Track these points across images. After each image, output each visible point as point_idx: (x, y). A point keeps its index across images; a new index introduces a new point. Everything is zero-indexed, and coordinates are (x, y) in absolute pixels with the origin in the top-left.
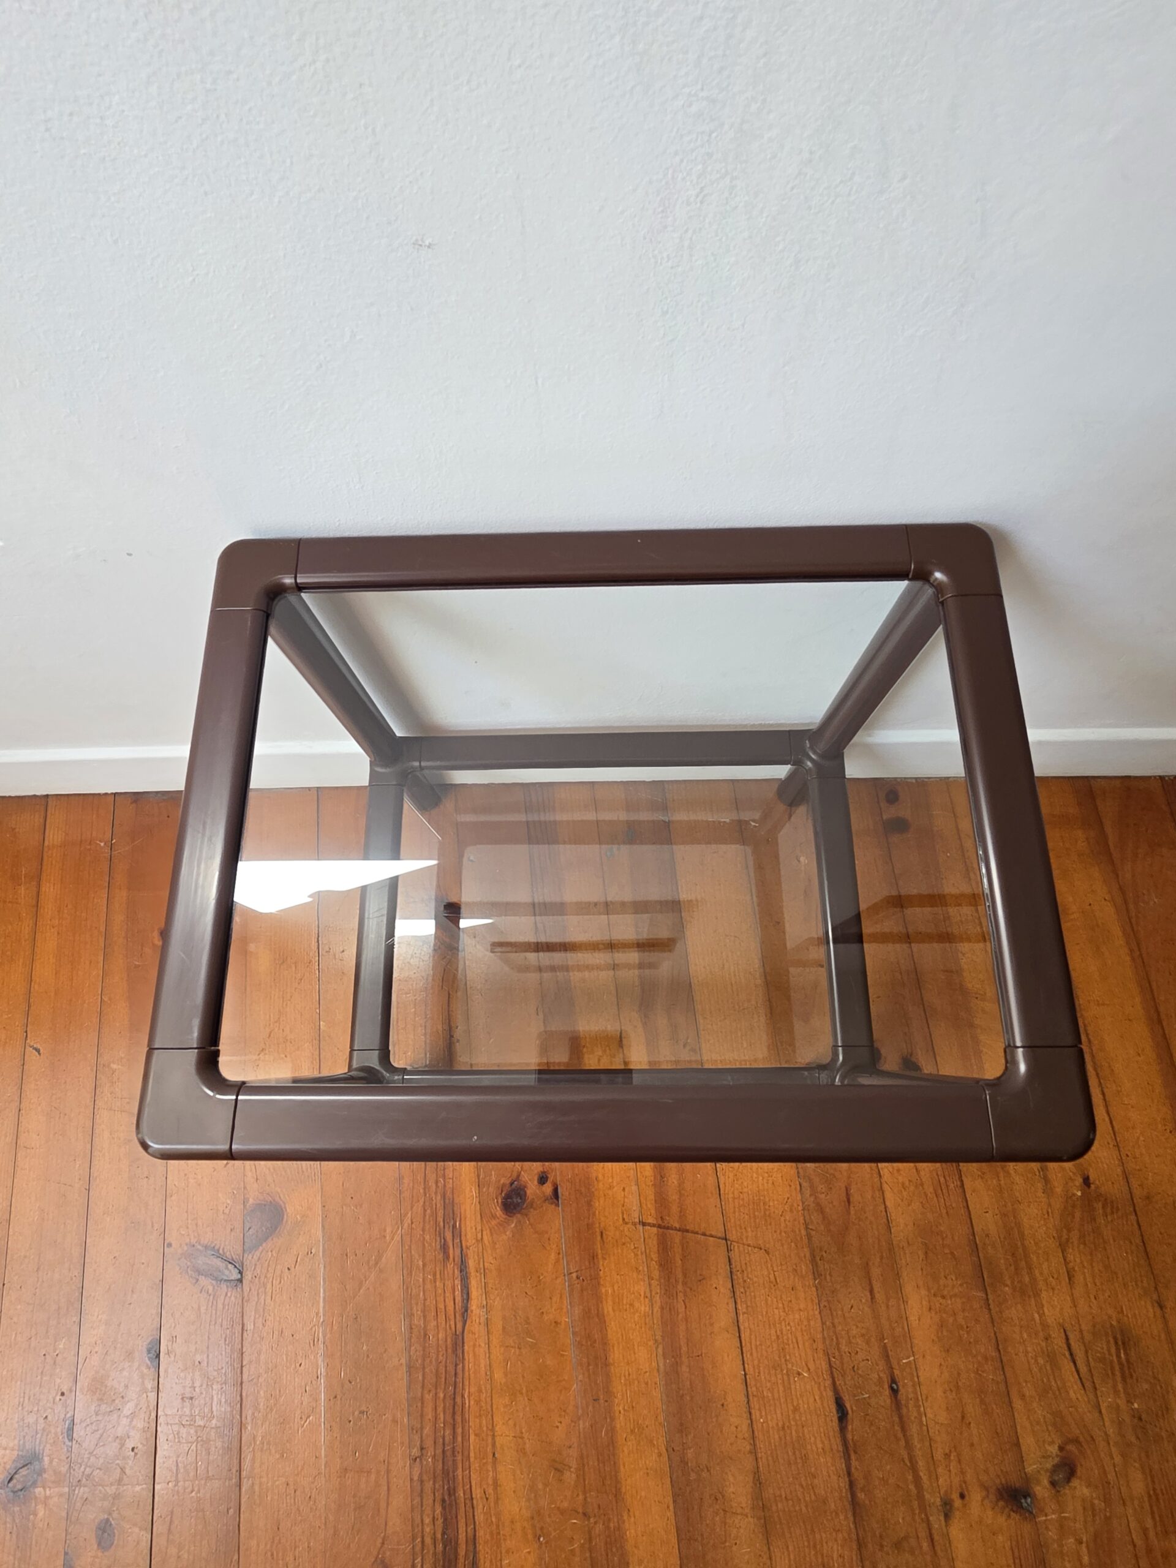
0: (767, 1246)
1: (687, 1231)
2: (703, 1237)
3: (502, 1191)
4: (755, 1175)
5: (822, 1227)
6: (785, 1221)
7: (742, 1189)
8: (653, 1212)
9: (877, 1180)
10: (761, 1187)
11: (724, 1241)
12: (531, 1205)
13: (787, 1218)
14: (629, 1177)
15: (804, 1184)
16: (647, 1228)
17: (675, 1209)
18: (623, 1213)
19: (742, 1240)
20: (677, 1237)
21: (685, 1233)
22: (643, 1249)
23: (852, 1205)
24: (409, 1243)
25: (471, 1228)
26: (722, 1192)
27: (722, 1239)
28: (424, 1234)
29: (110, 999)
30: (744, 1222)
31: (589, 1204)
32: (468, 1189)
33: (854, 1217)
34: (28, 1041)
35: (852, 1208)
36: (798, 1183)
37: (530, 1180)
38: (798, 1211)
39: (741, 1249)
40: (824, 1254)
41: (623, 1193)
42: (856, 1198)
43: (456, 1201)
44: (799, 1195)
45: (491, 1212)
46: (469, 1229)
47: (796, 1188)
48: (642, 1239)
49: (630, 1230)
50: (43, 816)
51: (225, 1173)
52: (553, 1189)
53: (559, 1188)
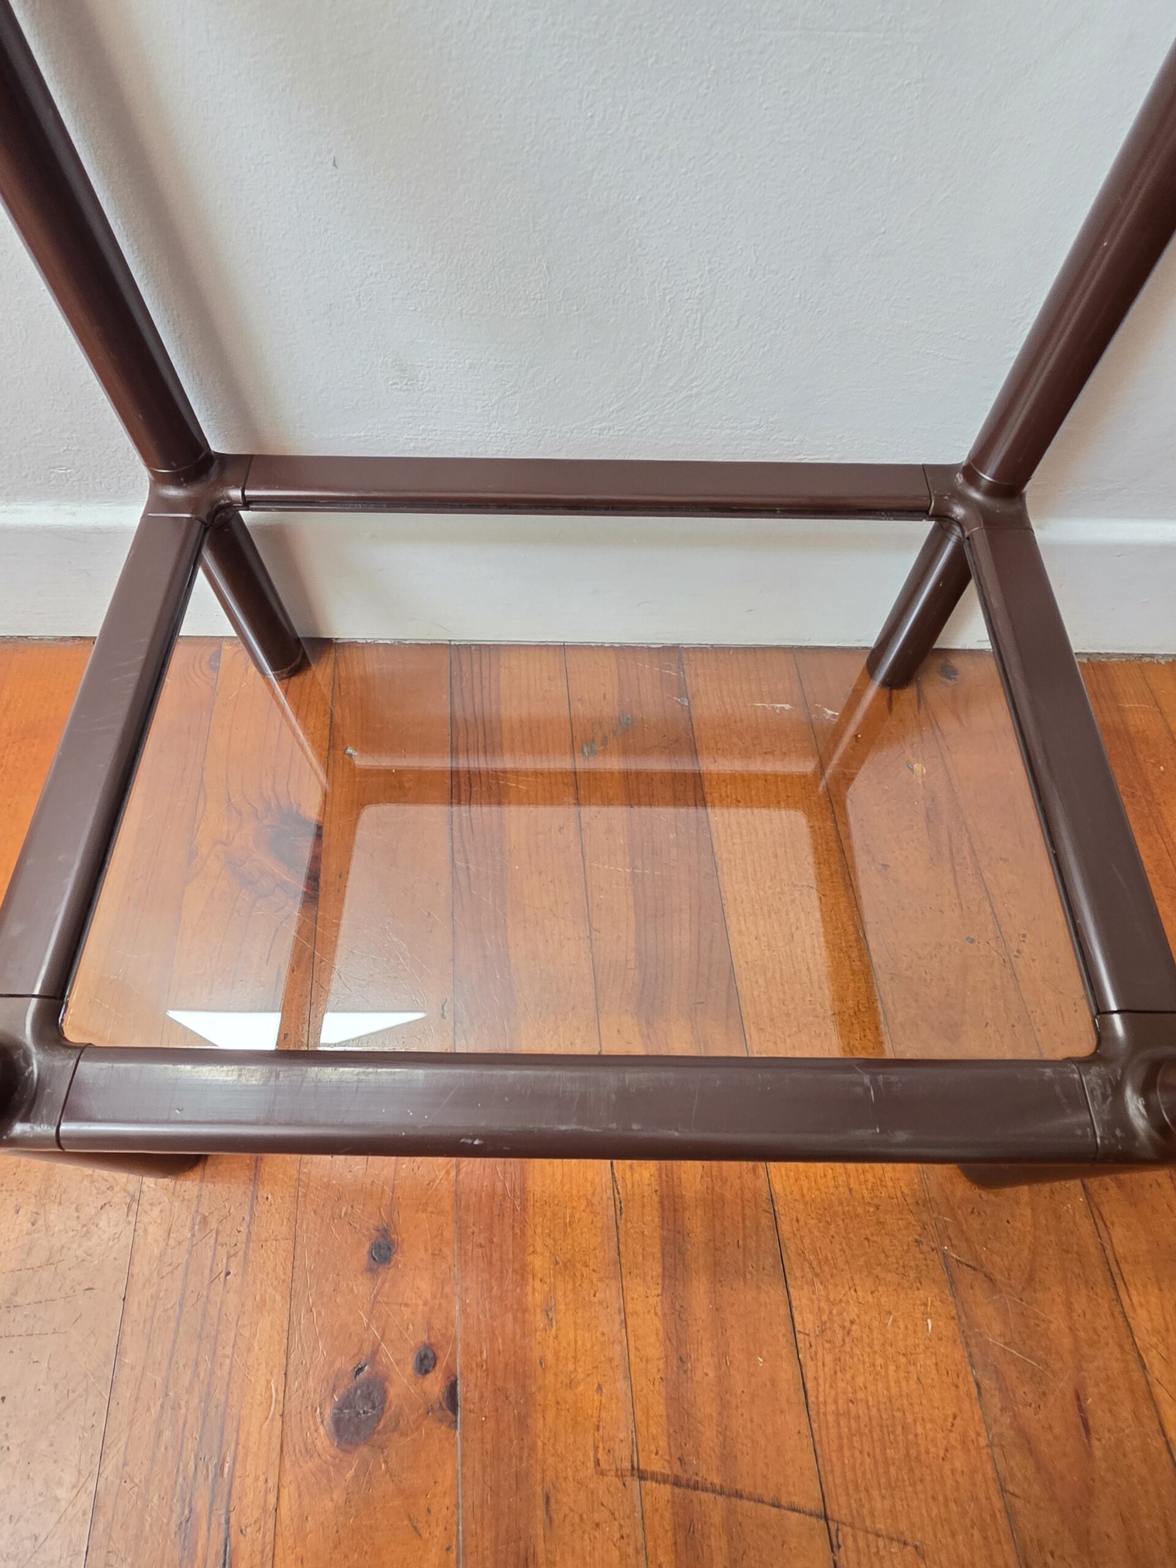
0: (919, 1536)
1: (739, 1495)
2: (774, 1510)
3: (334, 1388)
4: (879, 1361)
5: (1036, 1489)
6: (953, 1471)
7: (855, 1392)
8: (663, 1443)
9: (1136, 1375)
10: (894, 1390)
11: (822, 1522)
12: (395, 1424)
13: (958, 1465)
14: (611, 1360)
15: (986, 1383)
16: (650, 1485)
17: (709, 1436)
18: (596, 1448)
19: (863, 1520)
20: (716, 1509)
21: (733, 1500)
22: (641, 1540)
23: (1094, 1435)
24: (109, 1516)
25: (257, 1478)
26: (811, 1399)
27: (818, 1517)
28: (147, 1491)
30: (864, 1473)
31: (522, 1422)
32: (263, 1382)
33: (1104, 1465)
35: (1095, 1443)
36: (971, 1379)
37: (398, 1362)
38: (978, 1449)
39: (861, 1543)
40: (1049, 1559)
41: (596, 1397)
42: (1100, 1418)
43: (231, 1410)
44: (977, 1410)
45: (306, 1441)
46: (249, 1481)
47: (968, 1394)
48: (638, 1515)
49: (612, 1489)
52: (447, 1388)
53: (460, 1384)
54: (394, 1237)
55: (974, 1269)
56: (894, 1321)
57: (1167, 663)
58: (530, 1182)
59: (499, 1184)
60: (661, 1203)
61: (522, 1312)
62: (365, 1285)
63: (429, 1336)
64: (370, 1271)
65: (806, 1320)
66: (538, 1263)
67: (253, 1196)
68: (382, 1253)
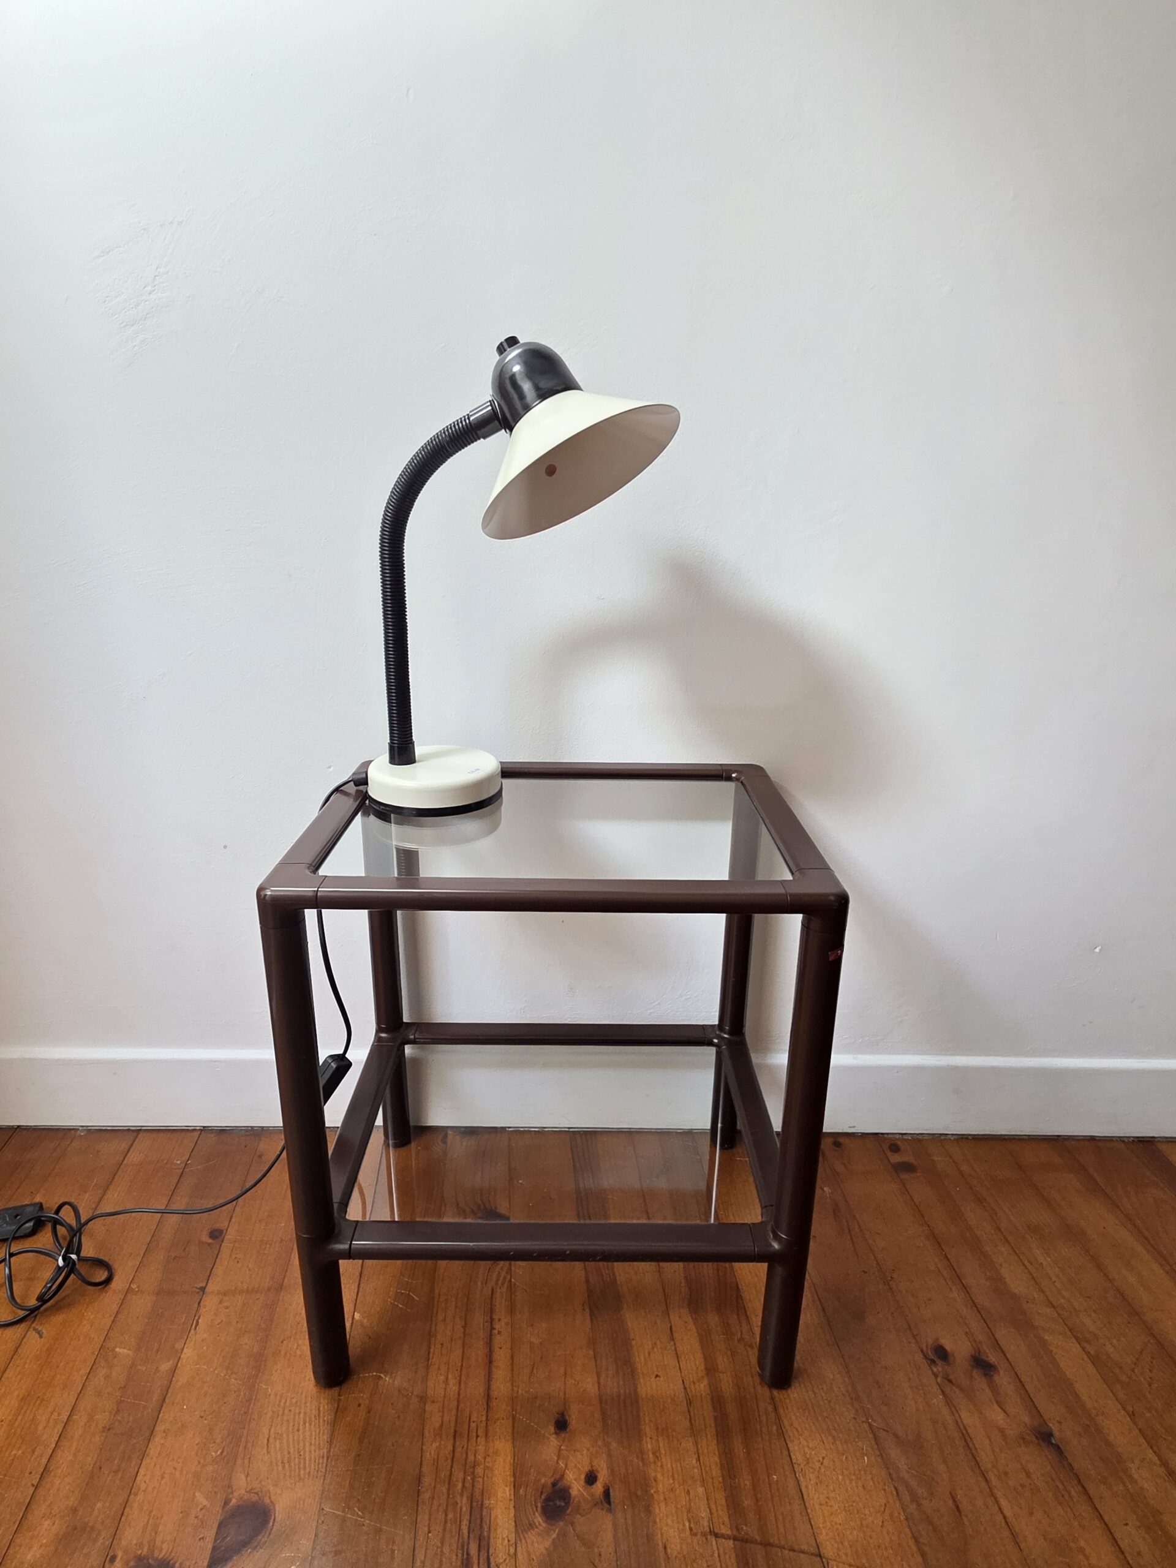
1: (771, 1545)
2: (791, 1553)
3: (542, 1493)
4: (840, 1477)
5: (935, 1542)
6: (888, 1533)
8: (726, 1520)
9: (983, 1484)
11: (819, 1559)
12: (577, 1510)
13: (890, 1530)
14: (693, 1477)
15: (900, 1488)
16: (721, 1541)
17: (752, 1517)
18: (690, 1522)
19: (841, 1557)
20: (759, 1553)
21: (768, 1548)
23: (963, 1514)
24: (423, 1558)
25: (503, 1538)
26: (805, 1497)
27: (816, 1555)
28: (442, 1546)
29: (138, 1286)
30: (839, 1534)
31: (648, 1509)
33: (970, 1529)
35: (965, 1519)
36: (892, 1486)
37: (576, 1480)
38: (901, 1521)
41: (687, 1496)
42: (965, 1505)
43: (486, 1502)
44: (898, 1502)
45: (529, 1521)
46: (500, 1541)
47: (892, 1493)
48: (716, 1555)
49: (700, 1542)
50: (130, 1143)
51: (210, 1468)
52: (604, 1492)
53: (611, 1490)
54: (567, 1418)
55: (887, 1431)
56: (846, 1457)
57: (955, 1139)
58: (639, 1390)
59: (622, 1391)
60: (712, 1400)
61: (641, 1454)
62: (554, 1441)
63: (592, 1466)
64: (556, 1433)
65: (797, 1457)
66: (648, 1429)
67: (488, 1398)
68: (561, 1425)
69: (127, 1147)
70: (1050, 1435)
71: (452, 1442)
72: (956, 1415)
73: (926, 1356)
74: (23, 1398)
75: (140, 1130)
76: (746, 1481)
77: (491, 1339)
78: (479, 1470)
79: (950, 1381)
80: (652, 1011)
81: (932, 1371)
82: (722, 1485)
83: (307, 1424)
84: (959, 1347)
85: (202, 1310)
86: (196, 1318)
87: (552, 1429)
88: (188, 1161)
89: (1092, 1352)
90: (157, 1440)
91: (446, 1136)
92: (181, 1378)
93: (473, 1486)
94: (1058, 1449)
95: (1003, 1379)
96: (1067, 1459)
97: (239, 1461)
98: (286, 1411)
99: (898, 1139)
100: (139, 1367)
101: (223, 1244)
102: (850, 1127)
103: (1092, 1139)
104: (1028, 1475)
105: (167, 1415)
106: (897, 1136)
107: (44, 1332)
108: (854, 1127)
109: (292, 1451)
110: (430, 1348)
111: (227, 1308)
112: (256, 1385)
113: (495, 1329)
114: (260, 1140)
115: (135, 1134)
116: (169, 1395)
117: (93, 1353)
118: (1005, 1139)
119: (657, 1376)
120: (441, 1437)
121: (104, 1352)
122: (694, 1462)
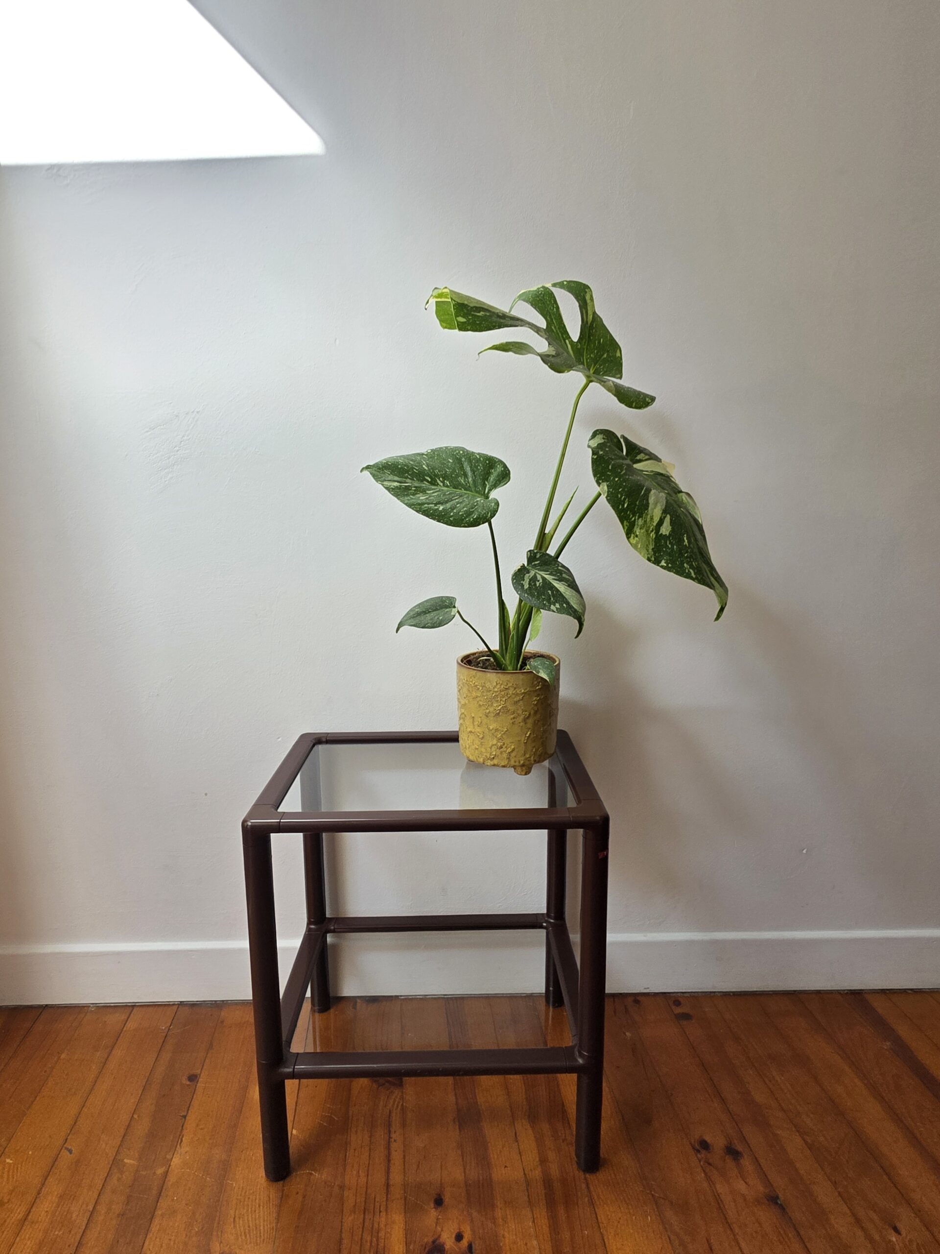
3: (425, 1248)
4: (631, 1231)
9: (729, 1232)
15: (672, 1237)
26: (607, 1244)
29: (138, 1116)
34: (65, 1146)
36: (666, 1236)
37: (448, 1238)
41: (525, 1247)
42: (716, 1247)
44: (670, 1246)
47: (666, 1241)
50: (128, 1014)
51: (194, 1239)
52: (468, 1246)
53: (473, 1245)
54: (443, 1197)
55: (665, 1199)
56: (635, 1218)
57: (721, 996)
58: (493, 1176)
59: (481, 1178)
60: (544, 1181)
61: (494, 1220)
62: (433, 1213)
63: (460, 1229)
64: (435, 1208)
65: (602, 1218)
66: (499, 1203)
67: (388, 1186)
68: (439, 1202)
69: (126, 1018)
70: (777, 1197)
71: (362, 1216)
72: (712, 1186)
73: (694, 1148)
74: (61, 1196)
75: (135, 1005)
76: (566, 1235)
77: (389, 1145)
78: (382, 1234)
79: (709, 1164)
80: (500, 904)
81: (697, 1157)
82: (550, 1239)
83: (261, 1207)
84: (718, 1141)
85: (185, 1132)
86: (181, 1137)
87: (432, 1205)
88: (170, 1026)
89: (809, 1141)
90: (156, 1221)
91: (356, 1003)
92: (172, 1179)
93: (378, 1245)
94: (782, 1208)
95: (746, 1162)
96: (788, 1214)
97: (215, 1233)
98: (247, 1199)
99: (680, 997)
100: (141, 1172)
101: (198, 1085)
102: (645, 989)
103: (818, 992)
104: (760, 1224)
105: (163, 1204)
106: (679, 994)
107: (73, 1149)
108: (648, 988)
109: (251, 1225)
110: (346, 1152)
111: (202, 1129)
112: (224, 1181)
113: (392, 1138)
114: (221, 1010)
115: (131, 1009)
116: (164, 1190)
117: (109, 1163)
118: (756, 994)
119: (506, 1167)
120: (355, 1213)
121: (116, 1163)
122: (531, 1224)
